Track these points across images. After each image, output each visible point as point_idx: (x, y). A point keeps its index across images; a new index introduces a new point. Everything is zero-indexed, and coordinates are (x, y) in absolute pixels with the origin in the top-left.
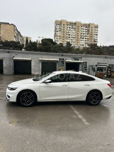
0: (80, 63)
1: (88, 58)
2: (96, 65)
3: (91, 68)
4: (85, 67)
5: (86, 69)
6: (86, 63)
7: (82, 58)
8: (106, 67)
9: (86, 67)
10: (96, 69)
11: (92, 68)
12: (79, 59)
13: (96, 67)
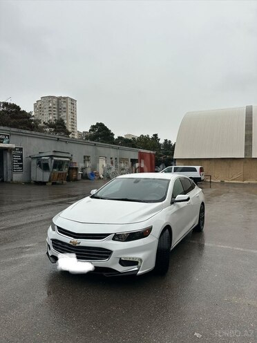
0: (6, 149)
1: (24, 138)
2: (51, 157)
3: (35, 162)
4: (19, 161)
5: (21, 166)
6: (21, 149)
7: (11, 137)
8: (68, 159)
9: (21, 161)
10: (49, 164)
11: (39, 163)
12: (3, 139)
13: (50, 160)
